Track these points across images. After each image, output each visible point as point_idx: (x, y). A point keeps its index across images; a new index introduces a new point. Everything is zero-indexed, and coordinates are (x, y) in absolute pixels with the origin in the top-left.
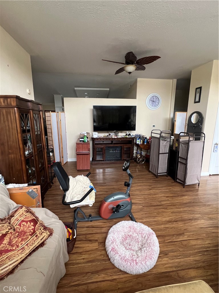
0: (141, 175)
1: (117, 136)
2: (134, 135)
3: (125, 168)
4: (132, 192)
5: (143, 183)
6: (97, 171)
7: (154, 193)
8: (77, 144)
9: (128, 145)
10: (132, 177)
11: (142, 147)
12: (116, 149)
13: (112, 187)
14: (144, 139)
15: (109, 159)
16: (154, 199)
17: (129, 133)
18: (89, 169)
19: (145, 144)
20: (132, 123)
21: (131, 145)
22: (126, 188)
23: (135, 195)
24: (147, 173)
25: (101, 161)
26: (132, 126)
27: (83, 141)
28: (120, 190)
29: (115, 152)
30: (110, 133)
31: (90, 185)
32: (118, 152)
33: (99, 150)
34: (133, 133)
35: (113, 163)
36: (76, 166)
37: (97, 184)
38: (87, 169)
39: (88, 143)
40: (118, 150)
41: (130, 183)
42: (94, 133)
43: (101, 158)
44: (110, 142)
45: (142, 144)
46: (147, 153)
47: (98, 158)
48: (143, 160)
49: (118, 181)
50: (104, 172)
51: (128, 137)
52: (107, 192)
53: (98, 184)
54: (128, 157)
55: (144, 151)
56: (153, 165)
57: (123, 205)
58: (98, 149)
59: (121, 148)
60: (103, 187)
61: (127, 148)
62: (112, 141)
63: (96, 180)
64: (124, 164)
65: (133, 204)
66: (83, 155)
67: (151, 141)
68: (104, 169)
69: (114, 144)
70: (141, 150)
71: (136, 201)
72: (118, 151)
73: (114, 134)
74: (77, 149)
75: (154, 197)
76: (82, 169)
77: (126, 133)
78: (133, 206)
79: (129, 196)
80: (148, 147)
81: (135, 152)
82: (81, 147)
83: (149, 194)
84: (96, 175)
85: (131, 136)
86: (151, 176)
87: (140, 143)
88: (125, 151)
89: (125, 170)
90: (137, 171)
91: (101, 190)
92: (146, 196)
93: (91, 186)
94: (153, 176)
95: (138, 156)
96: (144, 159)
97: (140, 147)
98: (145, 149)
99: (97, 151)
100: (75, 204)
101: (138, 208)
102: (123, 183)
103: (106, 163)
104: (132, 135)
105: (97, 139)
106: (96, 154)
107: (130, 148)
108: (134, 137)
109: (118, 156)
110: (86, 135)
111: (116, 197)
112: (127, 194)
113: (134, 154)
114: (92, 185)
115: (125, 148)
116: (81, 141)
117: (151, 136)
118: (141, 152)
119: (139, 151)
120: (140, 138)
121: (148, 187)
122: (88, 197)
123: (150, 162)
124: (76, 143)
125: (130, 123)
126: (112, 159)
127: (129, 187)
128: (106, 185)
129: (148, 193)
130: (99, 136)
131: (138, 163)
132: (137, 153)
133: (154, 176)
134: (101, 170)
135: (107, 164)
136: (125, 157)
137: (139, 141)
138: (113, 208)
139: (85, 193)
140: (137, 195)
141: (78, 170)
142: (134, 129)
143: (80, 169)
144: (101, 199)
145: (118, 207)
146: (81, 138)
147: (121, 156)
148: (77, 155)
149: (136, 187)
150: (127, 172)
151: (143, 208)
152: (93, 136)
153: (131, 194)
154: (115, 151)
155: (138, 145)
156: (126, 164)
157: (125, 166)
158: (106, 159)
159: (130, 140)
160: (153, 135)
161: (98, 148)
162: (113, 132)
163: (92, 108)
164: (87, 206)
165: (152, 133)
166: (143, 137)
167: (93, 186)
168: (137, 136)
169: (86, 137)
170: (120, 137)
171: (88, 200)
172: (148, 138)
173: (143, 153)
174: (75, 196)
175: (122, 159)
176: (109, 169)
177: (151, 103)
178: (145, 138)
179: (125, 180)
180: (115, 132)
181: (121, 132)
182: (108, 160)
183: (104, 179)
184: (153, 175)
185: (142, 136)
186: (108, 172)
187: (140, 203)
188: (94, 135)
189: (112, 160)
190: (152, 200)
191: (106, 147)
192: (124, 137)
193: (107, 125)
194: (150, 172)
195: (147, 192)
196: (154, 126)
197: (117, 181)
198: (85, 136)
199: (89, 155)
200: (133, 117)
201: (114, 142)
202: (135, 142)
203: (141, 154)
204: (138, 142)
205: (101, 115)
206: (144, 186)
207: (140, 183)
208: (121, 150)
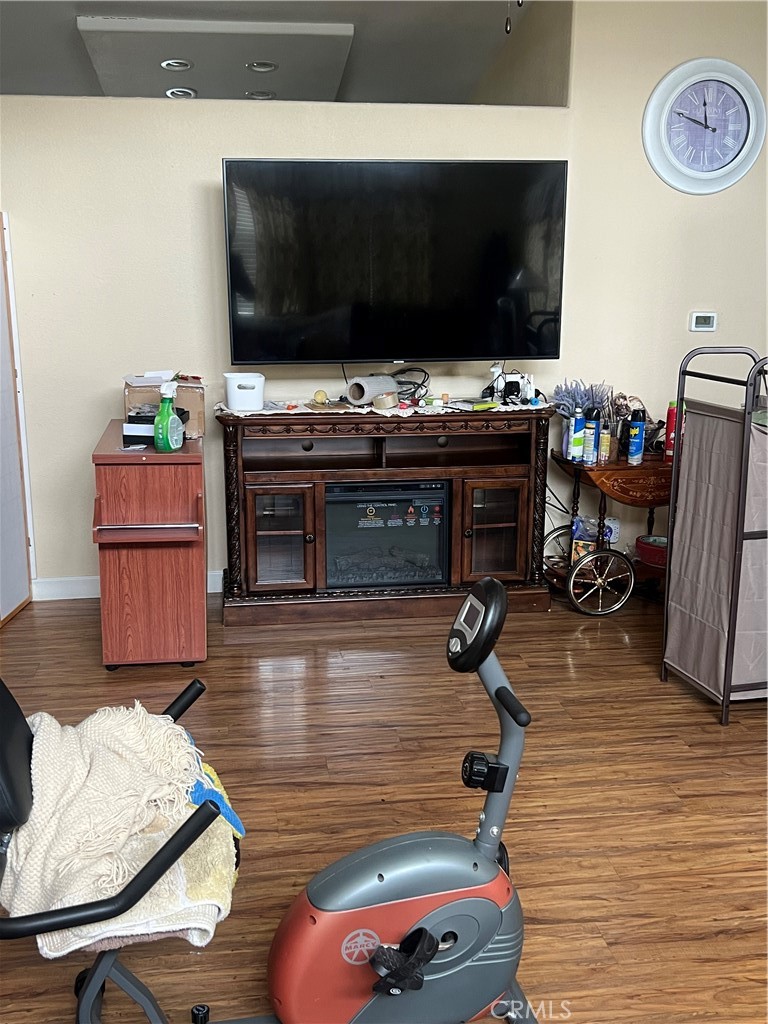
0: (600, 700)
1: (415, 403)
2: (548, 390)
3: (467, 650)
4: (530, 835)
5: (612, 758)
6: (267, 670)
7: (699, 840)
8: (101, 463)
9: (499, 470)
10: (523, 717)
11: (607, 483)
12: (409, 501)
13: (374, 794)
14: (627, 426)
15: (359, 581)
16: (695, 884)
17: (511, 378)
18: (196, 656)
19: (635, 460)
20: (536, 302)
21: (520, 469)
22: (477, 798)
23: (548, 857)
24: (645, 681)
25: (296, 592)
26: (538, 320)
27: (149, 441)
28: (437, 814)
29: (399, 522)
30: (357, 380)
31: (199, 784)
32: (424, 522)
33: (280, 511)
34: (541, 380)
35: (388, 611)
36: (100, 639)
37: (258, 769)
38: (185, 658)
39: (188, 460)
40: (425, 510)
41: (509, 760)
42: (237, 378)
43: (288, 572)
44: (363, 450)
45: (609, 462)
46: (650, 532)
47: (272, 572)
48: (620, 586)
49: (425, 749)
50: (316, 682)
51: (503, 408)
52: (333, 830)
53: (264, 770)
54: (497, 565)
55: (622, 519)
56: (696, 628)
57: (451, 936)
58: (267, 500)
59: (442, 494)
60: (304, 797)
61: (488, 494)
62: (378, 443)
63: (253, 739)
64: (457, 614)
65: (534, 921)
66: (152, 552)
67: (679, 436)
68: (315, 653)
69: (395, 462)
70: (602, 513)
71: (555, 898)
72: (423, 519)
73: (391, 384)
74: (98, 501)
75: (698, 866)
76: (138, 659)
77: (482, 377)
78: (536, 942)
79: (502, 860)
80: (658, 487)
81: (553, 521)
82: (134, 485)
83: (657, 848)
84: (259, 706)
85: (525, 401)
86: (675, 705)
87: (591, 458)
88: (482, 516)
89: (469, 661)
90: (572, 673)
91: (288, 822)
92: (634, 865)
93: (207, 785)
94: (692, 712)
95: (574, 556)
96: (626, 580)
97: (592, 484)
98: (634, 503)
99: (259, 522)
100: (76, 930)
101: (576, 955)
102: (456, 763)
103: (329, 614)
104: (531, 395)
105: (259, 423)
106: (256, 537)
107: (515, 492)
108: (551, 412)
109: (426, 558)
110: (169, 390)
111: (399, 873)
112: (488, 847)
113: (542, 539)
114: (215, 785)
115: (477, 494)
116: (129, 440)
117: (681, 399)
118: (601, 526)
119: (587, 519)
120: (597, 418)
121: (653, 795)
122: (177, 874)
123: (672, 604)
124: (95, 458)
125: (520, 298)
126: (374, 579)
127: (497, 796)
128: (324, 778)
129: (653, 840)
130: (275, 405)
131: (576, 610)
132: (568, 531)
133: (699, 707)
134: (297, 666)
135: (342, 615)
136: (475, 562)
137: (584, 442)
138: (375, 959)
139: (155, 843)
140: (568, 853)
141: (109, 668)
142: (543, 342)
143: (131, 660)
144: (289, 891)
145: (416, 945)
146: (132, 420)
147: (446, 561)
148: (103, 547)
149: (561, 792)
150: (483, 681)
151: (608, 952)
152: (226, 401)
153: (522, 849)
154: (404, 514)
155: (575, 473)
156: (474, 617)
157: (466, 629)
158: (331, 581)
159: (515, 430)
160: (696, 390)
161: (266, 492)
162: (387, 368)
163: (218, 177)
164: (171, 945)
165: (684, 373)
166: (618, 410)
167: (220, 790)
168: (568, 402)
169: (168, 408)
170: (437, 408)
171: (180, 893)
172: (657, 413)
173: (622, 535)
174: (77, 863)
175: (455, 579)
176: (353, 656)
177: (681, 140)
178: (635, 414)
179: (470, 742)
180: (402, 372)
181: (450, 373)
182: (347, 590)
183: (318, 732)
184: (688, 703)
185: (613, 403)
186: (343, 681)
187: (585, 914)
188: (234, 393)
189: (381, 587)
190: (678, 893)
191: (329, 489)
192: (468, 407)
193: (342, 312)
194: (667, 674)
195: (642, 833)
196: (703, 321)
197: (415, 746)
198: (163, 400)
199: (194, 552)
200: (547, 257)
201: (389, 450)
202: (552, 444)
203: (600, 542)
204: (581, 446)
205: (291, 232)
206: (621, 783)
207: (592, 760)
208: (447, 511)
